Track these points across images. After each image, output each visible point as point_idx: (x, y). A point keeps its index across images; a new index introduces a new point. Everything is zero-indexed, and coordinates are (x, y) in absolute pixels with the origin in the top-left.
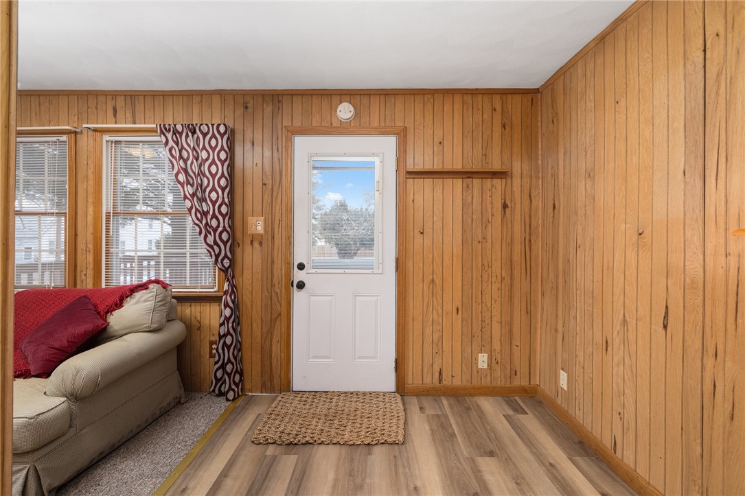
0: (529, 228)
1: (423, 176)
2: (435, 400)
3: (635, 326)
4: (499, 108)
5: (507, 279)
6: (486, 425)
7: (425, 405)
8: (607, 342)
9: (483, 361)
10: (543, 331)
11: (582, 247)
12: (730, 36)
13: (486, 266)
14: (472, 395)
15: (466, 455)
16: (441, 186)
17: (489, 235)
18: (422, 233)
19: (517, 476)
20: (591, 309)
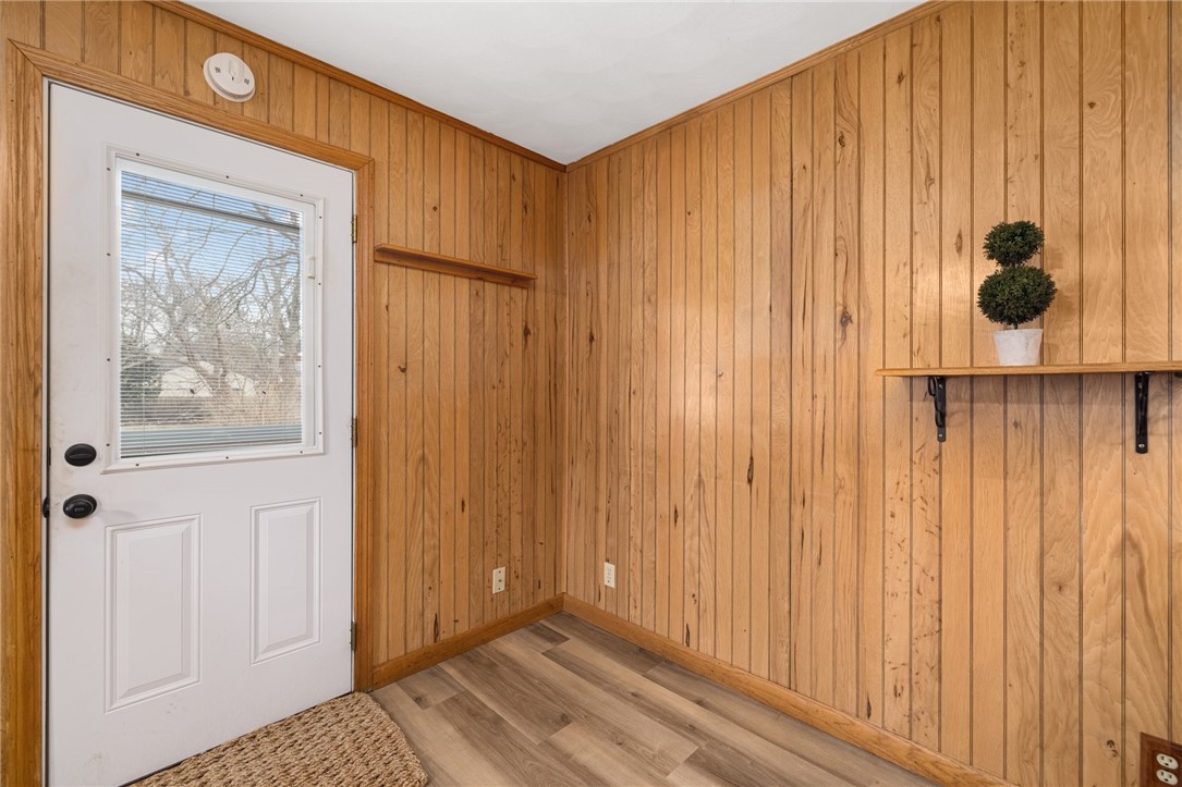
0: (555, 367)
1: (406, 263)
2: (434, 674)
3: (713, 485)
4: (519, 177)
5: (530, 444)
6: (531, 679)
7: (422, 690)
8: (676, 511)
9: (498, 578)
10: (573, 514)
11: (638, 393)
12: (816, 173)
13: (503, 426)
14: (485, 642)
15: (537, 742)
16: (437, 285)
17: (507, 374)
18: (404, 370)
19: (613, 733)
20: (652, 473)
